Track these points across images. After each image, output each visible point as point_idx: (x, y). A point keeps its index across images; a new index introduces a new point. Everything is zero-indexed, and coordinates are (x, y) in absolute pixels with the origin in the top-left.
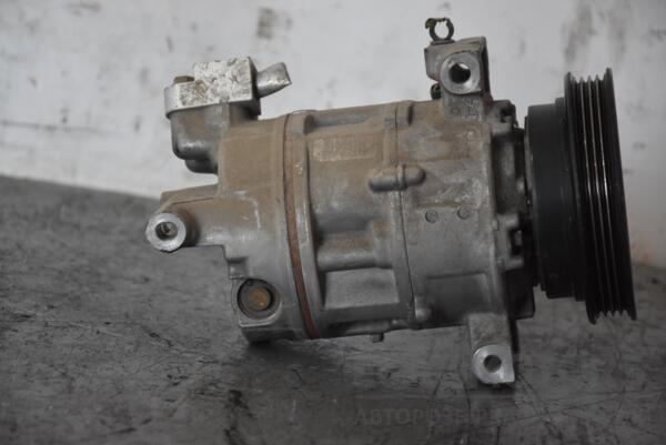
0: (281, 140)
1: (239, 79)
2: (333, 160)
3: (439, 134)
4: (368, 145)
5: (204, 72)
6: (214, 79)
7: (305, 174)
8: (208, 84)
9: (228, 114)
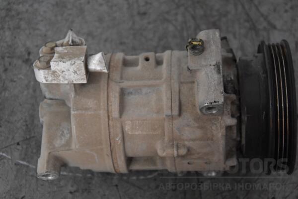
0: (107, 120)
1: (78, 72)
2: (137, 133)
3: (196, 125)
4: (156, 127)
5: (56, 67)
6: (63, 72)
7: (122, 144)
8: (60, 73)
9: (74, 89)
